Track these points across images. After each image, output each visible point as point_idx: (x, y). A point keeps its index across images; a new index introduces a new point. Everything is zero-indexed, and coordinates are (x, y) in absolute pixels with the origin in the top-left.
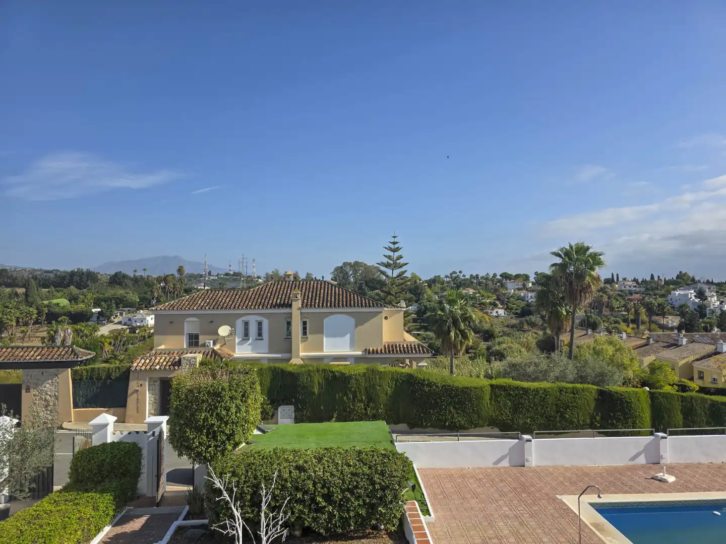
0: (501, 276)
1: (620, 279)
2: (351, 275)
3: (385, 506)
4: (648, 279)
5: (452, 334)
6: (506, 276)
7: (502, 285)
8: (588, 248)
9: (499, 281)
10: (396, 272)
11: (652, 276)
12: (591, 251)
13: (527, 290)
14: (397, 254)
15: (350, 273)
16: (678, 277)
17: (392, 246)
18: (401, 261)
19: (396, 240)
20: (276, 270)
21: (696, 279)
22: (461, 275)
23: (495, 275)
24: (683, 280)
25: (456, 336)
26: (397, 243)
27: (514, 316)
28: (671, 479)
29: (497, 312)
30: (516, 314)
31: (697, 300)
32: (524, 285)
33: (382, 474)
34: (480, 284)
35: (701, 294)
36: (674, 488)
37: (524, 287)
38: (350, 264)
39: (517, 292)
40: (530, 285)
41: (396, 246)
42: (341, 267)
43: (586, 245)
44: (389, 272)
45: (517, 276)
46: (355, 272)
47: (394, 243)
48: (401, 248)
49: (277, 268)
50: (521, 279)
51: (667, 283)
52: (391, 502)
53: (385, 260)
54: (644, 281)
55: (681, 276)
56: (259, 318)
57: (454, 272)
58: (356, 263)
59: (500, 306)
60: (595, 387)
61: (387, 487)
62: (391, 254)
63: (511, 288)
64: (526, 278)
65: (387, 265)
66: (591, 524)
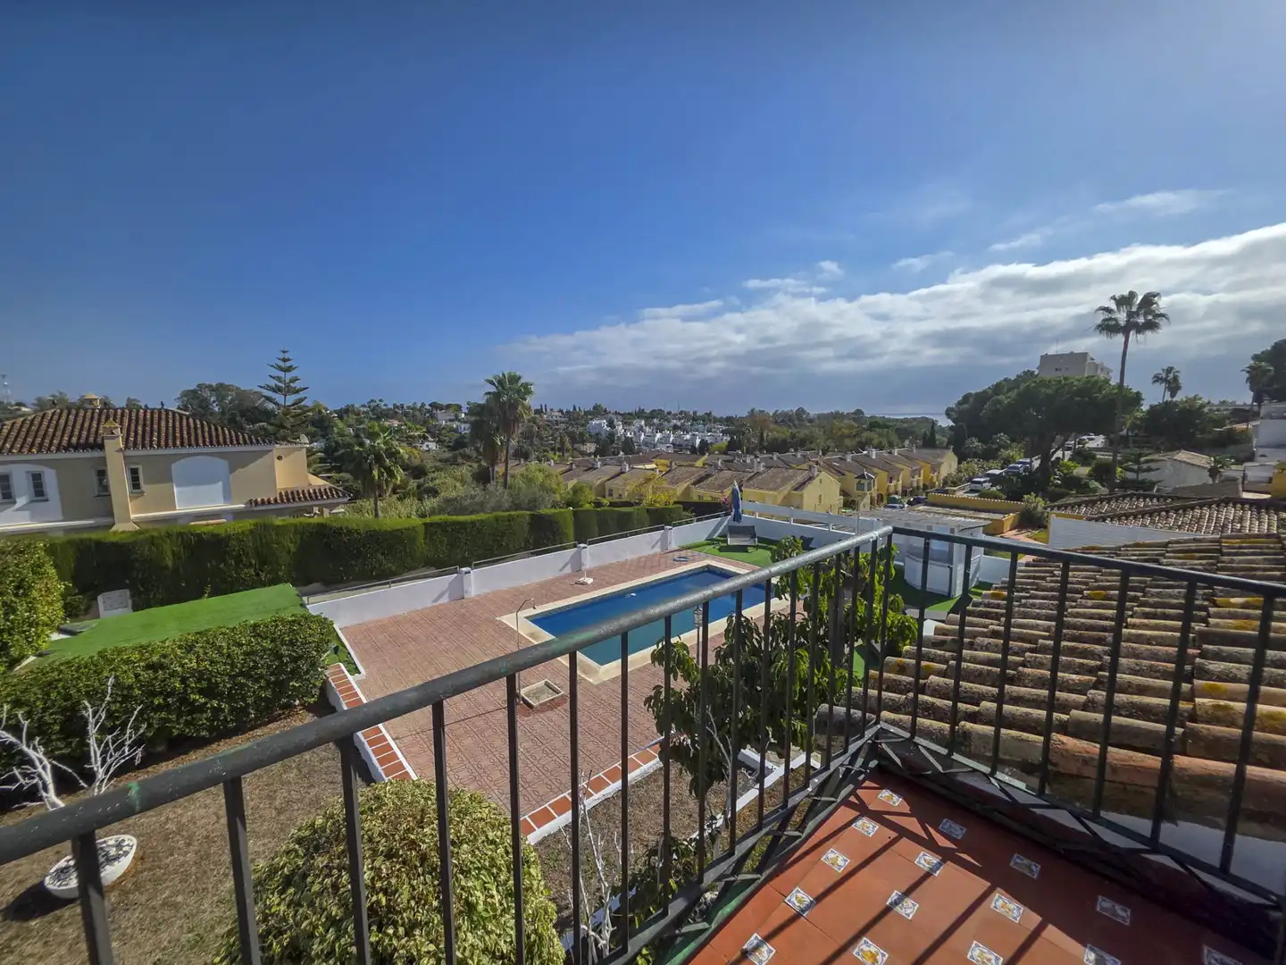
0: (430, 405)
1: (548, 410)
2: (214, 402)
3: (300, 678)
4: (572, 410)
5: (375, 473)
6: (434, 405)
7: (433, 416)
8: (520, 378)
9: (428, 411)
10: (291, 399)
11: (574, 408)
12: (522, 381)
13: (459, 421)
14: (289, 376)
15: (212, 399)
16: (594, 408)
17: (281, 364)
18: (297, 385)
19: (287, 356)
20: (61, 393)
21: (608, 410)
22: (382, 404)
23: (423, 405)
24: (598, 411)
25: (381, 474)
26: (289, 360)
27: (446, 450)
28: (590, 581)
29: (428, 446)
30: (448, 447)
31: (609, 428)
32: (456, 416)
33: (292, 643)
34: (406, 414)
35: (611, 424)
36: (594, 587)
37: (457, 418)
38: (210, 387)
39: (448, 423)
40: (463, 415)
41: (288, 364)
42: (194, 392)
43: (518, 374)
44: (279, 398)
45: (448, 406)
46: (221, 399)
47: (285, 360)
48: (294, 369)
49: (62, 390)
50: (452, 409)
51: (587, 413)
52: (307, 672)
53: (273, 383)
54: (568, 412)
55: (596, 407)
56: (36, 469)
57: (372, 401)
58: (221, 385)
59: (430, 439)
60: (529, 512)
61: (300, 657)
62: (282, 374)
63: (442, 420)
64: (459, 408)
65: (277, 390)
66: (527, 635)
